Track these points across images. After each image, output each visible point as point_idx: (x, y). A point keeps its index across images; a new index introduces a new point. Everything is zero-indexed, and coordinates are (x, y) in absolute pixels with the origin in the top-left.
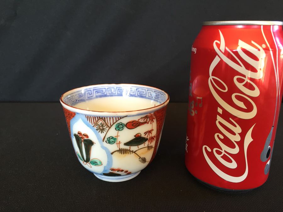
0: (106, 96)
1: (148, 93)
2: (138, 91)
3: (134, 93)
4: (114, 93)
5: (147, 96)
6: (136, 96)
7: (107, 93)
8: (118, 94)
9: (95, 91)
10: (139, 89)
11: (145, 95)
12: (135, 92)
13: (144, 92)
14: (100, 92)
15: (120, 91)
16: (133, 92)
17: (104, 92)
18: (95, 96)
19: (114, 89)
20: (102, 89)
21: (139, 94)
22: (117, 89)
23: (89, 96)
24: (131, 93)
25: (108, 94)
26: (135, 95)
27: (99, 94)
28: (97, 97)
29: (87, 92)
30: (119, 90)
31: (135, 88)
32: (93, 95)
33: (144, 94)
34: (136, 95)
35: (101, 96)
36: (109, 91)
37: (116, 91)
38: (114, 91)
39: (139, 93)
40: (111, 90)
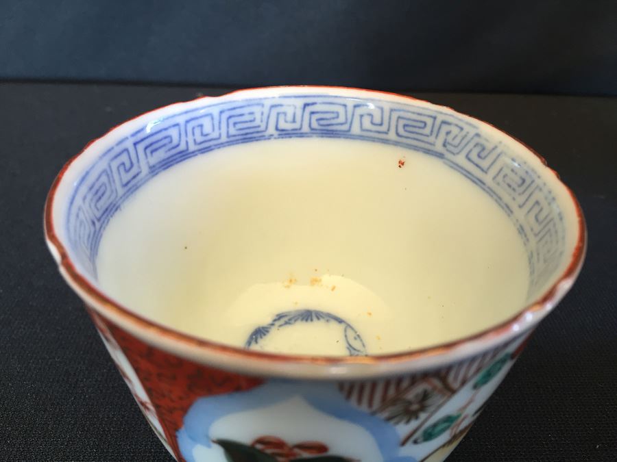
0: (184, 155)
1: (362, 116)
2: (313, 113)
3: (294, 121)
4: (215, 135)
5: (356, 129)
6: (302, 135)
7: (187, 142)
8: (228, 136)
9: (141, 147)
10: (313, 104)
11: (345, 127)
12: (298, 119)
13: (338, 113)
14: (160, 147)
15: (235, 124)
16: (290, 118)
17: (175, 142)
18: (145, 170)
19: (212, 119)
20: (166, 129)
21: (315, 125)
22: (225, 116)
23: (126, 177)
24: (282, 125)
25: (192, 147)
26: (300, 129)
27: (161, 155)
28: (154, 170)
29: (115, 164)
30: (232, 121)
31: (300, 103)
32: (139, 167)
33: (342, 124)
34: (306, 129)
35: (167, 164)
36: (193, 134)
37: (220, 129)
38: (213, 130)
39: (318, 120)
40: (201, 126)
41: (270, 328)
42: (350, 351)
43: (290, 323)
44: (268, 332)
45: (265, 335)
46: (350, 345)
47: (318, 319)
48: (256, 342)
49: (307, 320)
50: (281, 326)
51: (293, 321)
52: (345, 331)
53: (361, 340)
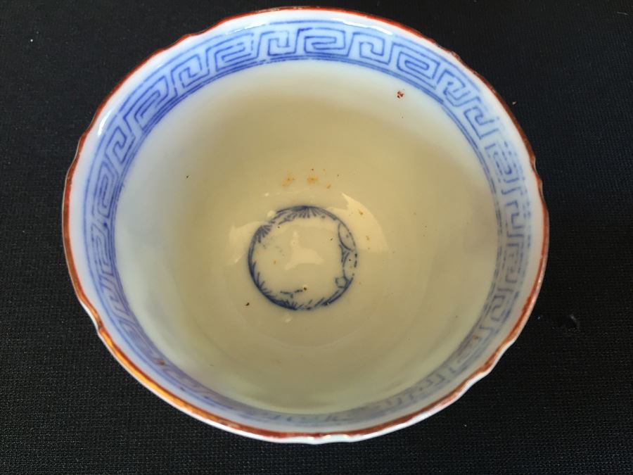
0: (175, 101)
1: (361, 44)
2: (307, 37)
3: (287, 45)
4: (204, 71)
5: (354, 54)
6: (296, 58)
7: (175, 90)
8: (217, 69)
9: (130, 118)
10: (308, 29)
11: (344, 52)
12: (292, 43)
13: (335, 38)
14: (150, 105)
15: (223, 57)
16: (283, 42)
17: (163, 92)
18: (137, 132)
19: (199, 59)
20: (152, 87)
21: (310, 48)
22: (211, 54)
23: (121, 153)
24: (275, 50)
25: (181, 91)
26: (295, 52)
27: (152, 111)
28: (146, 130)
30: (219, 56)
31: (293, 28)
32: (133, 135)
33: (339, 49)
34: (300, 51)
35: (157, 118)
36: (181, 79)
37: (208, 65)
38: (201, 68)
39: (313, 44)
40: (188, 69)
41: (271, 226)
42: (342, 250)
43: (289, 220)
44: (269, 230)
45: (267, 233)
46: (342, 243)
47: (315, 215)
48: (260, 241)
49: (304, 217)
50: (280, 223)
51: (291, 218)
52: (339, 227)
53: (353, 239)
